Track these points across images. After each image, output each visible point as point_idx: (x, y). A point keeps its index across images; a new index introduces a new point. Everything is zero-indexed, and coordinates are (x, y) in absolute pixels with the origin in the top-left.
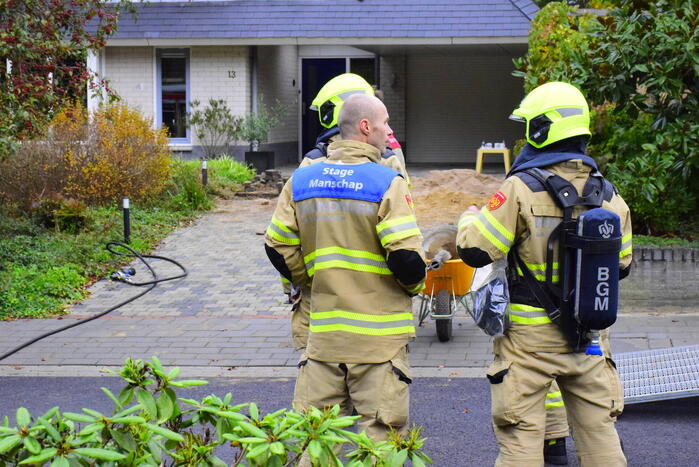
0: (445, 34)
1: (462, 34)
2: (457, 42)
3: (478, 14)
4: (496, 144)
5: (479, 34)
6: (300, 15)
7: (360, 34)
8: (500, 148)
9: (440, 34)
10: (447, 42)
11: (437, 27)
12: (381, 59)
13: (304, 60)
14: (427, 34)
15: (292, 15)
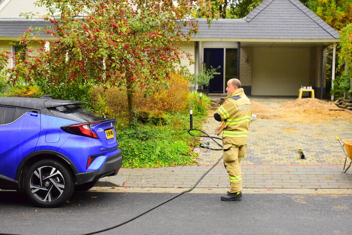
0: (289, 37)
1: (297, 37)
2: (295, 41)
3: (303, 29)
4: (308, 87)
5: (305, 38)
6: (221, 28)
7: (251, 37)
8: (310, 89)
9: (287, 37)
10: (290, 41)
11: (285, 34)
12: (241, 48)
13: (205, 49)
14: (281, 37)
15: (218, 28)
